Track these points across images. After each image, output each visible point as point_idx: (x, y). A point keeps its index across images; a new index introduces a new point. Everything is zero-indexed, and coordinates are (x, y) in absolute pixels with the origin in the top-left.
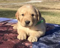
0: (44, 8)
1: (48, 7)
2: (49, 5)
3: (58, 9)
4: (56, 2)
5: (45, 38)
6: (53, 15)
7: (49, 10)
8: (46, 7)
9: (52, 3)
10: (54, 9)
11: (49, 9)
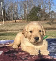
0: (3, 30)
1: (7, 29)
2: (8, 27)
3: (15, 30)
4: (12, 24)
6: (14, 35)
7: (8, 32)
8: (5, 29)
9: (9, 25)
10: (12, 30)
11: (8, 30)
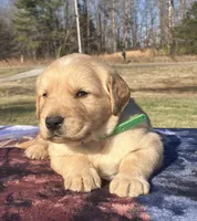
5: (166, 177)
